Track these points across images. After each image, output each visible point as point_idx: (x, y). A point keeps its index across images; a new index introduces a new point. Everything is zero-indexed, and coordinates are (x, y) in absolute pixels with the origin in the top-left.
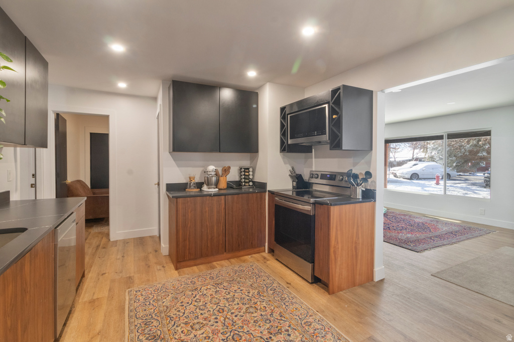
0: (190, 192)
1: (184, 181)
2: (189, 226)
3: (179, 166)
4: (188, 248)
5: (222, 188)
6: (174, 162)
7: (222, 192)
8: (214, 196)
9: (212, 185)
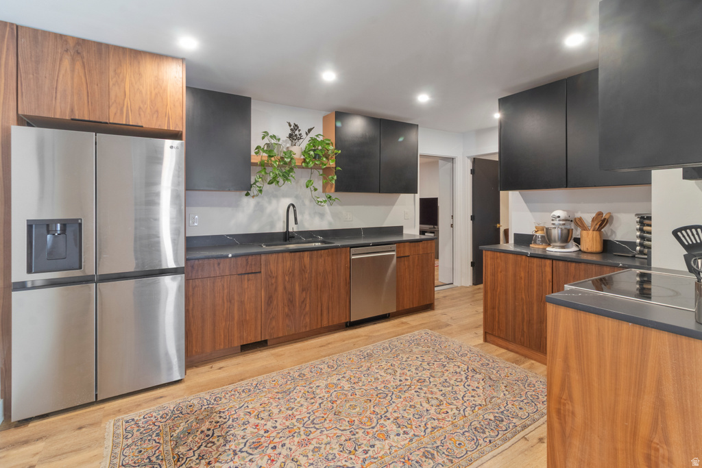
0: (535, 249)
1: (530, 232)
2: (499, 290)
3: (532, 210)
4: (497, 319)
5: (585, 250)
6: (525, 204)
7: (584, 257)
8: (531, 256)
9: (555, 242)
